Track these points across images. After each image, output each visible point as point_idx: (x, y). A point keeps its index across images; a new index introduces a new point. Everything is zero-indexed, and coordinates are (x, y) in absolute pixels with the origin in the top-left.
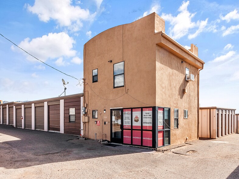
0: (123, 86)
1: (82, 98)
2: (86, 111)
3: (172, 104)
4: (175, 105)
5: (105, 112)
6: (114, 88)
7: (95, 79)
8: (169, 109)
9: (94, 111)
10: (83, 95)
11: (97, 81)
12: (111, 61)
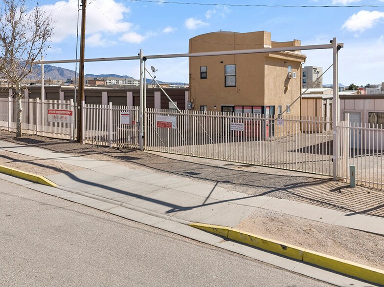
0: (235, 86)
1: (187, 93)
2: (193, 106)
3: (276, 102)
4: (279, 103)
5: (215, 108)
6: (225, 86)
7: (203, 76)
8: (274, 107)
9: (203, 106)
10: (188, 89)
11: (205, 78)
12: (222, 62)
